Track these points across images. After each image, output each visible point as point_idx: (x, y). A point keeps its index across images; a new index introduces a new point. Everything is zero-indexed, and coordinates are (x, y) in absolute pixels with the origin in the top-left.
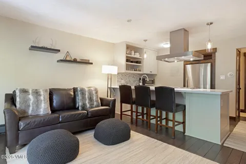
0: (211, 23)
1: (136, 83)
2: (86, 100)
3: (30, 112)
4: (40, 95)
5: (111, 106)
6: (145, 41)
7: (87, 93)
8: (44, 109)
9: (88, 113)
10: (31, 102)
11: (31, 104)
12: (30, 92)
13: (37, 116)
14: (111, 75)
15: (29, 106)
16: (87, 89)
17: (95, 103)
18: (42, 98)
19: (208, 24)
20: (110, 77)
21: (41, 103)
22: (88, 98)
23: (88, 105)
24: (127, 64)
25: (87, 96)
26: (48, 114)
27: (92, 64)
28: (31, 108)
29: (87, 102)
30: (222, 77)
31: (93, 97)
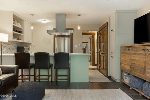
0: (80, 15)
1: (14, 50)
5: (15, 72)
6: (32, 15)
19: (78, 15)
24: (14, 33)
30: (76, 46)
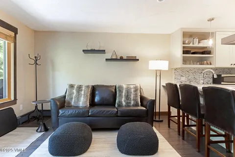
2: (122, 97)
3: (73, 103)
4: (82, 90)
5: (148, 107)
6: (211, 20)
7: (124, 91)
8: (83, 102)
9: (117, 112)
10: (74, 95)
11: (74, 97)
12: (76, 87)
13: (77, 107)
14: (160, 71)
15: (72, 98)
16: (125, 86)
17: (132, 102)
18: (83, 93)
20: (159, 74)
21: (81, 97)
22: (125, 96)
23: (124, 104)
25: (124, 94)
26: (86, 106)
27: (138, 60)
28: (73, 100)
29: (123, 99)
31: (130, 95)
